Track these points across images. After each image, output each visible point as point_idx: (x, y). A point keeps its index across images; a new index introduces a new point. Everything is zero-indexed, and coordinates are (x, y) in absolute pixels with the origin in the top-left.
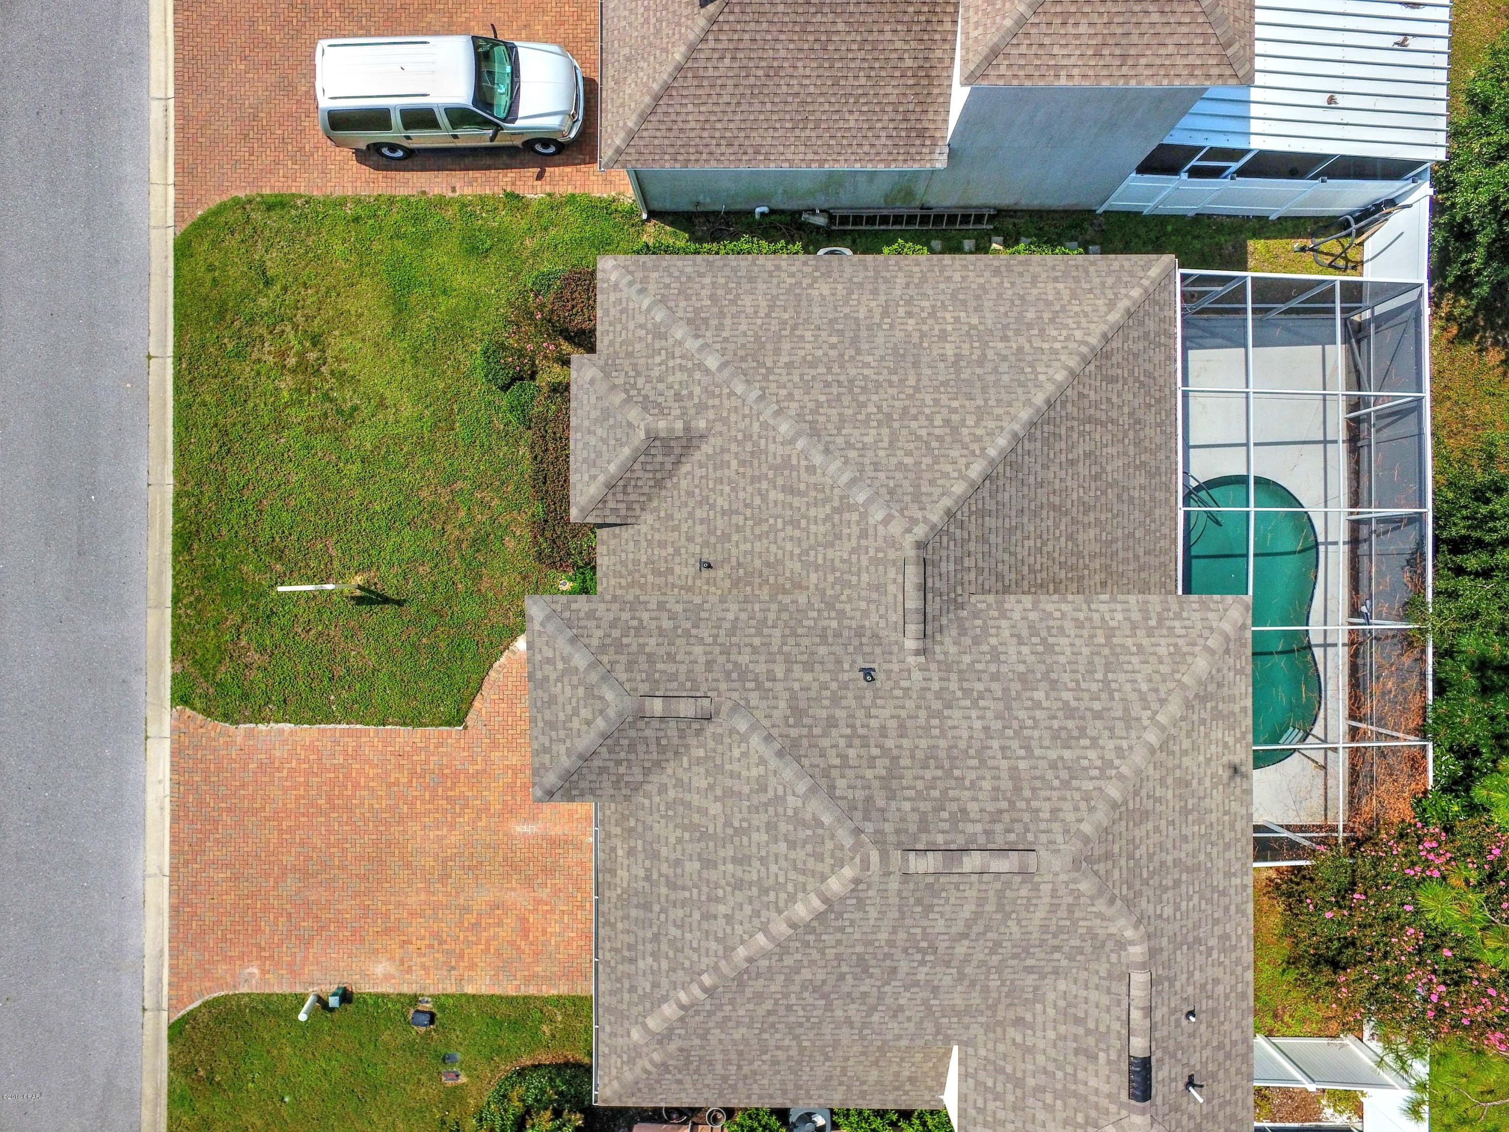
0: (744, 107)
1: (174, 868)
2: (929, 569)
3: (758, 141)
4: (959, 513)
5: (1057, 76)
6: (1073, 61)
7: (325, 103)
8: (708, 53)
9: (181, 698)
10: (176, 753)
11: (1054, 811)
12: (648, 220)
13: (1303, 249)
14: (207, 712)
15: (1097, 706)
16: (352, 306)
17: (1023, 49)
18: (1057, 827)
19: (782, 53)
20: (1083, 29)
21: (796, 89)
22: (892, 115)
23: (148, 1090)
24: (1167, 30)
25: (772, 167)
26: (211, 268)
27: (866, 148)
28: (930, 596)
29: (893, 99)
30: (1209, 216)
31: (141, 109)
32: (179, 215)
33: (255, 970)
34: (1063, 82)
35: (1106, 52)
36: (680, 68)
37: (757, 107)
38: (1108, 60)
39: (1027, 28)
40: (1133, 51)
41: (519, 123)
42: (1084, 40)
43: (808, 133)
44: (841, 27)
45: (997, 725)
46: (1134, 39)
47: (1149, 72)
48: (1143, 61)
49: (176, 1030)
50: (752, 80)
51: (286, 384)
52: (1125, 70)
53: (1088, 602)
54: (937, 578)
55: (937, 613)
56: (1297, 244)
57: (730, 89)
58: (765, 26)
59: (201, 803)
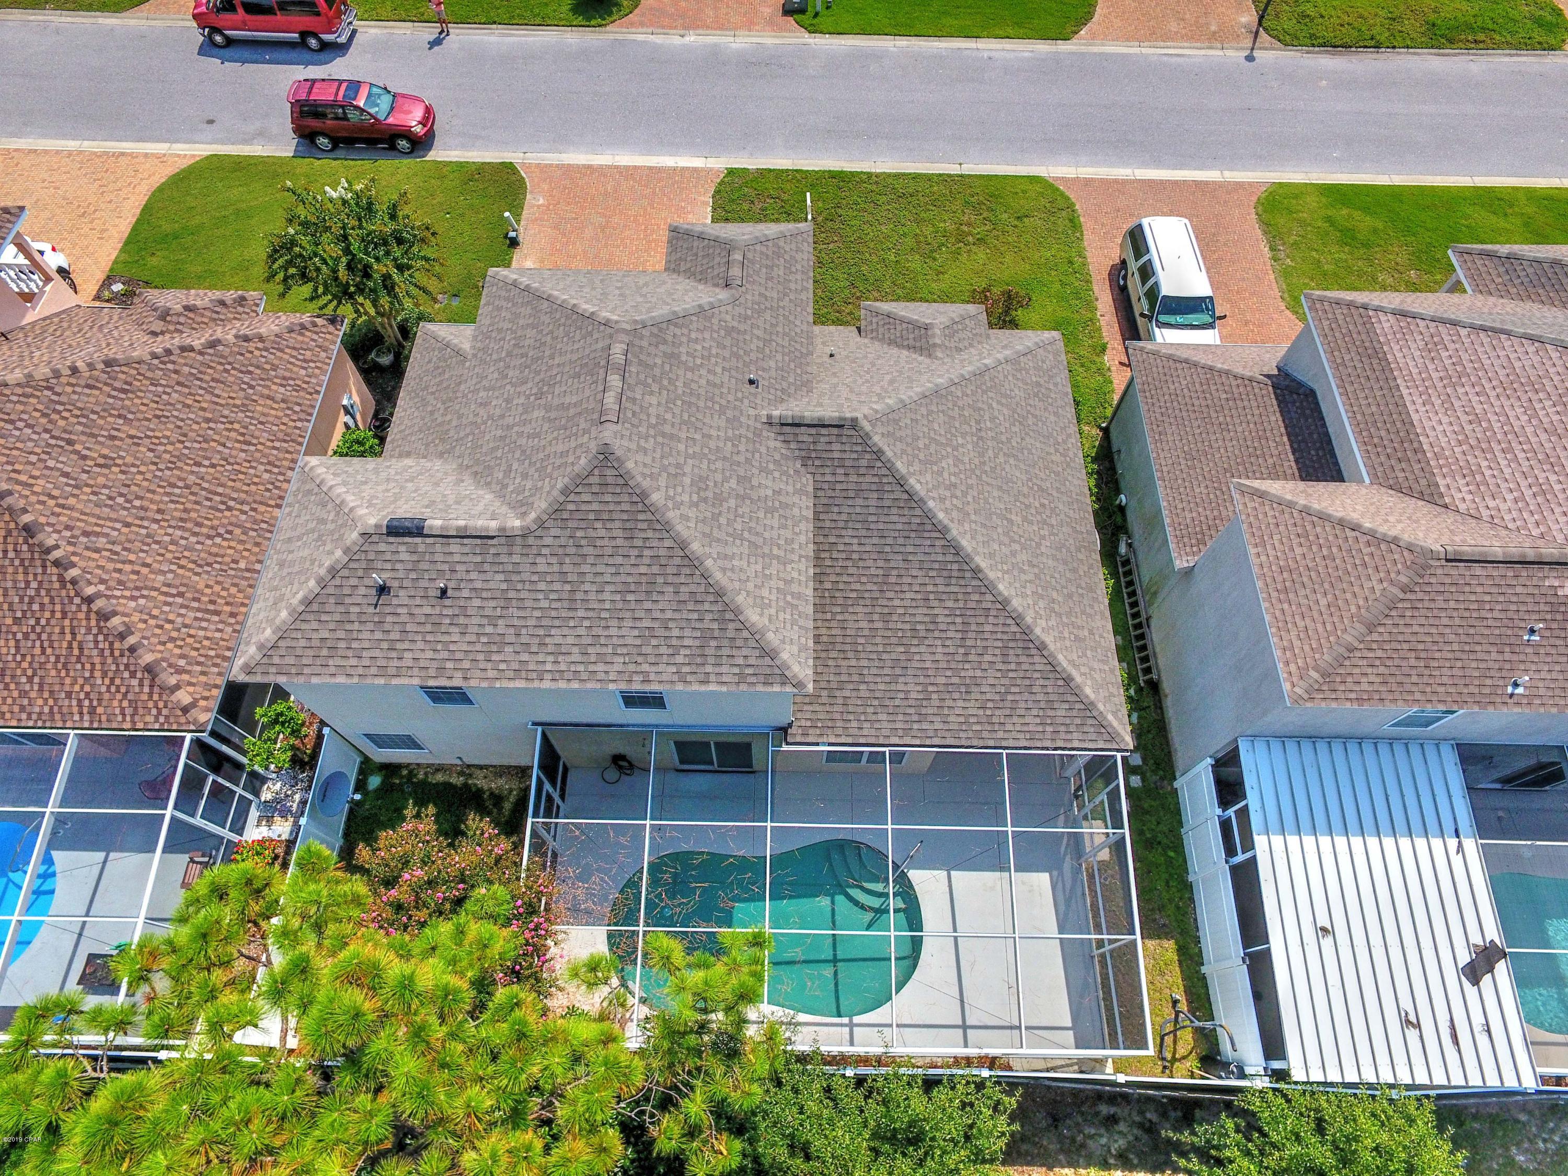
0: (1193, 416)
1: (617, 167)
2: (835, 431)
3: (1169, 432)
4: (879, 464)
5: (1256, 545)
6: (1271, 552)
7: (1145, 222)
8: (1227, 382)
9: (731, 172)
10: (695, 170)
11: (645, 451)
12: (1101, 429)
13: (1175, 1002)
14: (722, 183)
15: (723, 520)
16: (1008, 259)
17: (1270, 513)
18: (633, 446)
19: (1239, 429)
20: (1298, 551)
21: (1215, 445)
22: (1211, 517)
23: (470, 154)
24: (1316, 615)
25: (1151, 447)
26: (1024, 192)
27: (1180, 506)
28: (813, 431)
29: (1224, 513)
30: (1192, 900)
31: (1126, 165)
32: (1058, 178)
33: (541, 202)
34: (1252, 551)
35: (1285, 575)
36: (1211, 369)
37: (1195, 424)
38: (1279, 579)
39: (1287, 510)
40: (1291, 596)
41: (1157, 330)
42: (1290, 555)
43: (1183, 462)
44: (1270, 461)
45: (712, 444)
46: (1302, 592)
47: (1278, 613)
48: (1286, 606)
49: (509, 168)
50: (1214, 415)
51: (950, 226)
52: (1274, 594)
53: (807, 557)
54: (827, 439)
55: (800, 438)
56: (1180, 995)
57: (1204, 403)
58: (1256, 412)
59: (660, 180)
